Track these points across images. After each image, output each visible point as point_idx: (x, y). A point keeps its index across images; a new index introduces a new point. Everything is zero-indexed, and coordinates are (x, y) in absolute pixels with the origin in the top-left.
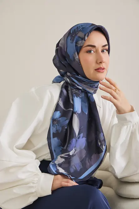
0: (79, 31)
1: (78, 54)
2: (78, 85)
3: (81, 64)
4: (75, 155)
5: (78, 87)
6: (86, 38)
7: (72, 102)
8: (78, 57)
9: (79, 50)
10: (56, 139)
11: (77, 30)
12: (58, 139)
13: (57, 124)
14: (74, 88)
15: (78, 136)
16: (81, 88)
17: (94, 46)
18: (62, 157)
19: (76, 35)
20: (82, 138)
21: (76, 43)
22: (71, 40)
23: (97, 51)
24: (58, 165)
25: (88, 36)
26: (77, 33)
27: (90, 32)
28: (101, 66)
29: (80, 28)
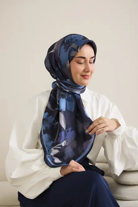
0: (73, 42)
1: (69, 63)
2: (65, 89)
3: (71, 71)
4: (67, 146)
5: (65, 90)
6: (79, 50)
7: (58, 103)
8: (69, 65)
9: (71, 59)
10: (46, 135)
11: (71, 41)
12: (48, 135)
13: (46, 123)
14: (62, 91)
15: (67, 130)
16: (68, 91)
17: (84, 58)
18: (55, 149)
19: (69, 46)
20: (71, 131)
21: (70, 52)
22: (64, 49)
23: (86, 61)
24: (54, 156)
25: (80, 49)
26: (71, 44)
27: (83, 45)
28: (87, 74)
29: (73, 39)
